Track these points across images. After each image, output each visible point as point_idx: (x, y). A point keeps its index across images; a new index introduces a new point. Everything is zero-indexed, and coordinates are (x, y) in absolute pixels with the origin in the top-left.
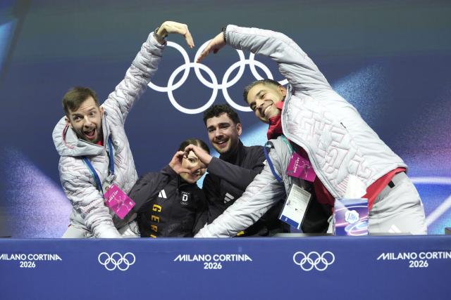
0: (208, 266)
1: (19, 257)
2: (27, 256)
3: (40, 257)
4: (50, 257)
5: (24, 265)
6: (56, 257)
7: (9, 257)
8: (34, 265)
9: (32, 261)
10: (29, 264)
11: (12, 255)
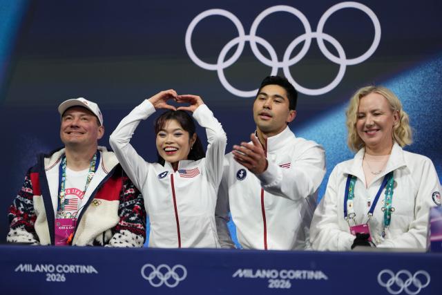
0: (274, 284)
1: (46, 268)
2: (55, 267)
3: (71, 269)
4: (84, 269)
5: (51, 278)
6: (91, 269)
7: (33, 268)
8: (63, 279)
9: (61, 274)
10: (57, 277)
11: (38, 266)
